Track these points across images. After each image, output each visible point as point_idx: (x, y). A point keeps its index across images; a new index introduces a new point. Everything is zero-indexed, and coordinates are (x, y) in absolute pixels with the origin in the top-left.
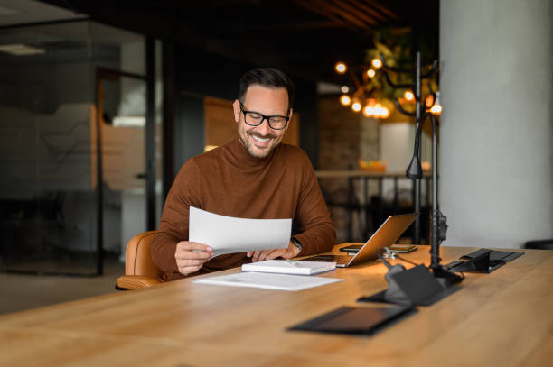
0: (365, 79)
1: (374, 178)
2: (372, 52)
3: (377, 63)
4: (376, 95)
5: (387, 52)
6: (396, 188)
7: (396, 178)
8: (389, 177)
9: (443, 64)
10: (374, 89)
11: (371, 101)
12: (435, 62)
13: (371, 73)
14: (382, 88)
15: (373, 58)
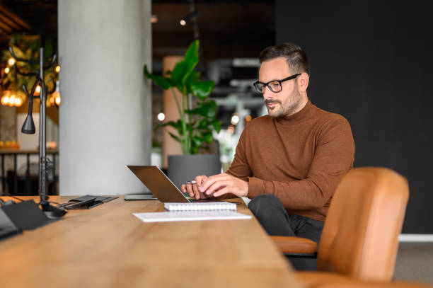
0: (2, 74)
1: (10, 154)
2: (7, 53)
3: (12, 62)
4: (10, 87)
5: (19, 54)
6: (28, 164)
7: (28, 154)
8: (22, 153)
9: (61, 59)
10: (9, 83)
11: (8, 93)
12: (55, 57)
13: (7, 70)
14: (16, 82)
15: (9, 58)
